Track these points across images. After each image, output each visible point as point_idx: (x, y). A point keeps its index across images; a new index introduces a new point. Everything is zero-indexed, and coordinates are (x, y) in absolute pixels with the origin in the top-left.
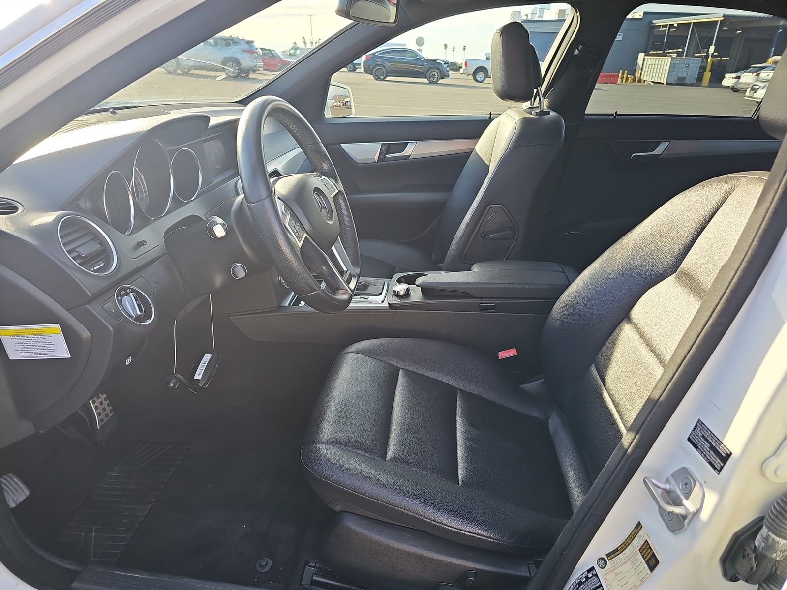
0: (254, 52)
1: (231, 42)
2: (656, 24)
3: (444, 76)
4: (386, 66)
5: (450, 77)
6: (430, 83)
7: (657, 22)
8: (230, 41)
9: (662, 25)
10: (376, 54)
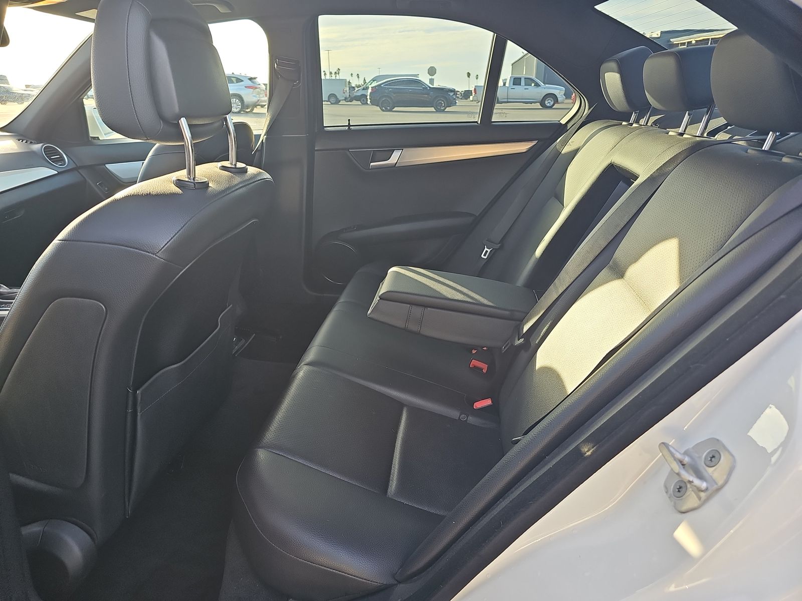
0: (256, 88)
1: (234, 79)
2: (674, 43)
3: (451, 104)
4: (392, 97)
5: (457, 104)
6: (437, 111)
7: (675, 41)
8: (232, 79)
9: (681, 43)
10: (382, 86)
